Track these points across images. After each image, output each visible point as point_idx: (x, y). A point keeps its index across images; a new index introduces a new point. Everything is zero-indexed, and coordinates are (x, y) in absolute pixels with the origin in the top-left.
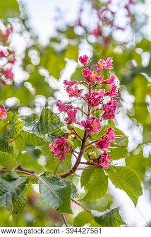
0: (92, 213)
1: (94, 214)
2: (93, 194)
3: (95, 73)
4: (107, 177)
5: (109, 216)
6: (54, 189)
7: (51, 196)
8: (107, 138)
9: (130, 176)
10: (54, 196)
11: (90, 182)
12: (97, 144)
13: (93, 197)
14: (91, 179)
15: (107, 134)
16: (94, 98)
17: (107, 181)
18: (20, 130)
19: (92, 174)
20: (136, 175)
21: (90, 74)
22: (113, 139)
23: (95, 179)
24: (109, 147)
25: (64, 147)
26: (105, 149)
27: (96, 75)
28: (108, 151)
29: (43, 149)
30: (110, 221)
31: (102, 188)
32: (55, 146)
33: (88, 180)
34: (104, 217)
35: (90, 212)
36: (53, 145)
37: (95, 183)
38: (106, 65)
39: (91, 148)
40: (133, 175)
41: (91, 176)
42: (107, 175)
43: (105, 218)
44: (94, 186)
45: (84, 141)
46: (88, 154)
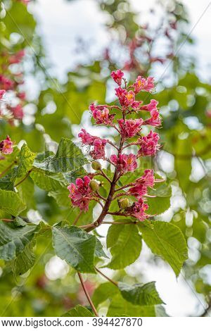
0: (119, 286)
1: (121, 288)
2: (121, 259)
3: (131, 93)
4: (141, 237)
5: (142, 292)
6: (72, 241)
7: (68, 250)
8: (144, 182)
9: (172, 234)
10: (72, 249)
11: (117, 243)
12: (130, 190)
14: (119, 240)
15: (144, 177)
17: (141, 242)
18: (30, 165)
19: (122, 233)
20: (180, 233)
21: (126, 94)
22: (152, 182)
23: (125, 239)
24: (146, 195)
25: (87, 189)
27: (133, 96)
28: (144, 200)
29: (58, 198)
30: (143, 298)
31: (134, 252)
32: (76, 188)
33: (115, 239)
34: (134, 291)
35: (116, 285)
36: (72, 187)
37: (124, 245)
38: (147, 83)
39: (122, 195)
40: (176, 233)
41: (120, 236)
42: (140, 233)
43: (136, 294)
44: (124, 249)
45: (113, 184)
46: (118, 200)
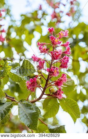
0: (48, 126)
3: (57, 39)
4: (59, 104)
8: (62, 80)
9: (74, 105)
11: (48, 106)
12: (55, 83)
13: (49, 115)
14: (49, 104)
15: (62, 77)
16: (56, 54)
17: (59, 107)
18: (9, 72)
19: (50, 101)
20: (77, 105)
21: (55, 39)
22: (65, 80)
23: (51, 104)
24: (62, 86)
25: (35, 83)
26: (60, 87)
27: (58, 40)
28: (62, 88)
31: (55, 110)
32: (30, 83)
36: (28, 82)
37: (51, 107)
38: (65, 34)
39: (51, 85)
41: (49, 103)
43: (56, 130)
44: (51, 109)
45: (47, 81)
46: (49, 89)
